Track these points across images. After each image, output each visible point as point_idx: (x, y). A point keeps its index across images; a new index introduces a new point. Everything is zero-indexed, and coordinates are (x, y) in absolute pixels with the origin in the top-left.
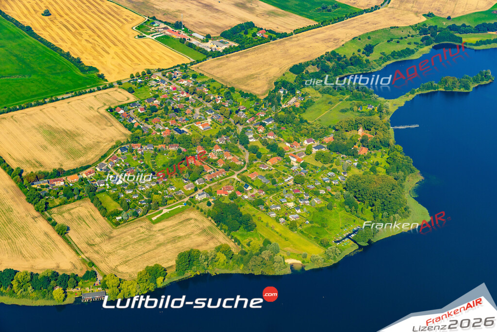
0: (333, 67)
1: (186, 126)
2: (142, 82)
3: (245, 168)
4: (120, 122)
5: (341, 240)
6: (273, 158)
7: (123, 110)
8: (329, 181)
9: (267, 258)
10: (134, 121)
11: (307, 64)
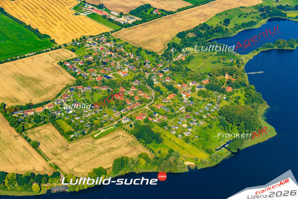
0: (205, 34)
1: (111, 74)
2: (80, 45)
3: (153, 102)
4: (68, 71)
5: (220, 149)
6: (170, 95)
7: (69, 63)
8: (208, 110)
9: (172, 162)
10: (77, 71)
11: (188, 32)
